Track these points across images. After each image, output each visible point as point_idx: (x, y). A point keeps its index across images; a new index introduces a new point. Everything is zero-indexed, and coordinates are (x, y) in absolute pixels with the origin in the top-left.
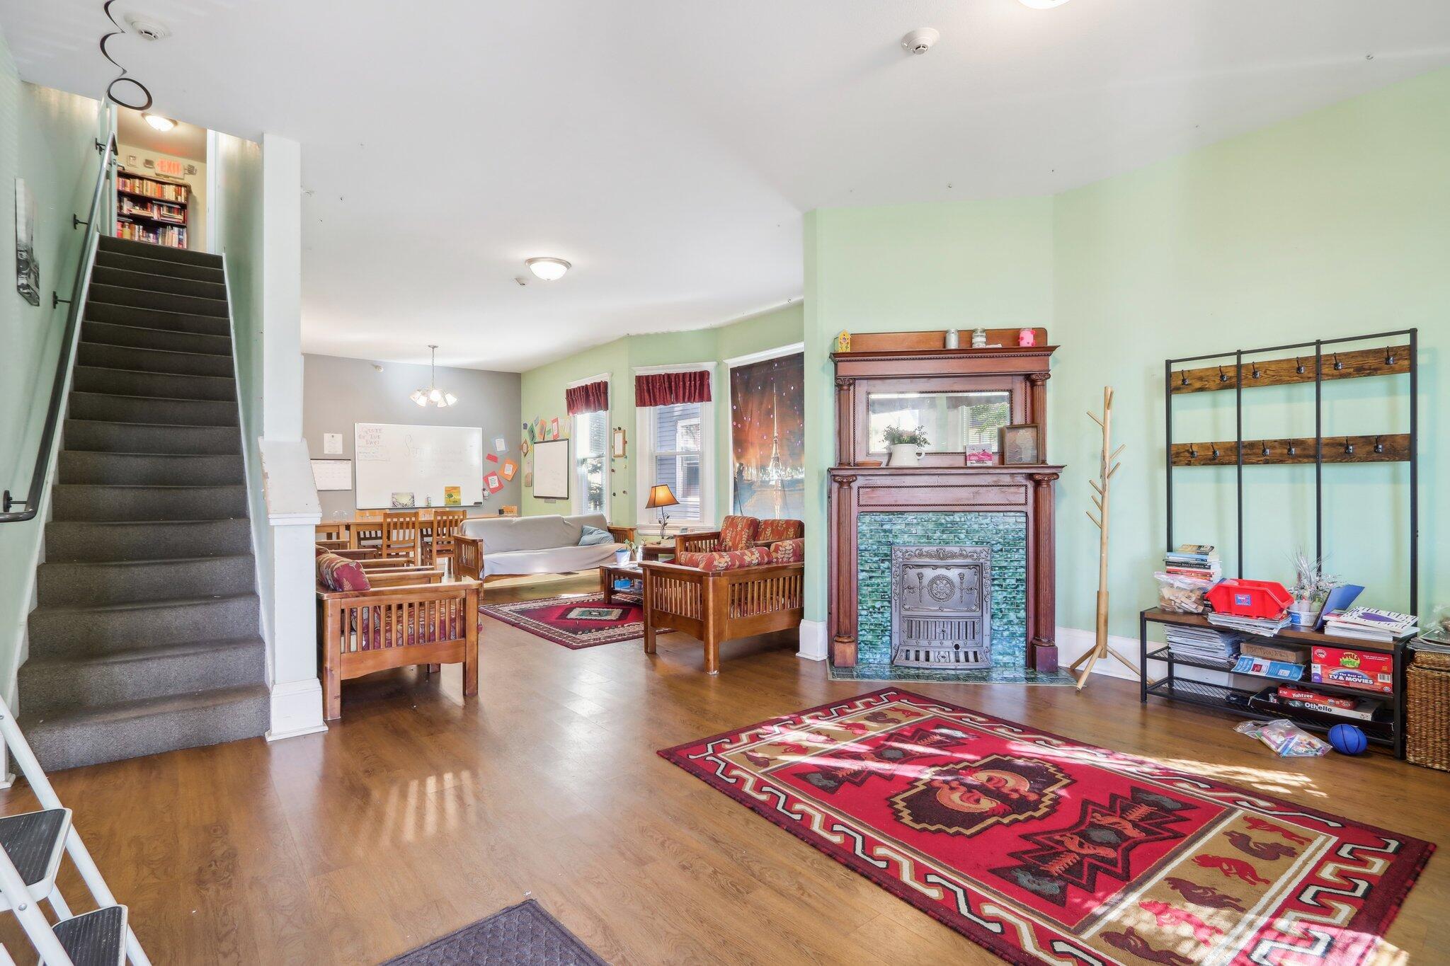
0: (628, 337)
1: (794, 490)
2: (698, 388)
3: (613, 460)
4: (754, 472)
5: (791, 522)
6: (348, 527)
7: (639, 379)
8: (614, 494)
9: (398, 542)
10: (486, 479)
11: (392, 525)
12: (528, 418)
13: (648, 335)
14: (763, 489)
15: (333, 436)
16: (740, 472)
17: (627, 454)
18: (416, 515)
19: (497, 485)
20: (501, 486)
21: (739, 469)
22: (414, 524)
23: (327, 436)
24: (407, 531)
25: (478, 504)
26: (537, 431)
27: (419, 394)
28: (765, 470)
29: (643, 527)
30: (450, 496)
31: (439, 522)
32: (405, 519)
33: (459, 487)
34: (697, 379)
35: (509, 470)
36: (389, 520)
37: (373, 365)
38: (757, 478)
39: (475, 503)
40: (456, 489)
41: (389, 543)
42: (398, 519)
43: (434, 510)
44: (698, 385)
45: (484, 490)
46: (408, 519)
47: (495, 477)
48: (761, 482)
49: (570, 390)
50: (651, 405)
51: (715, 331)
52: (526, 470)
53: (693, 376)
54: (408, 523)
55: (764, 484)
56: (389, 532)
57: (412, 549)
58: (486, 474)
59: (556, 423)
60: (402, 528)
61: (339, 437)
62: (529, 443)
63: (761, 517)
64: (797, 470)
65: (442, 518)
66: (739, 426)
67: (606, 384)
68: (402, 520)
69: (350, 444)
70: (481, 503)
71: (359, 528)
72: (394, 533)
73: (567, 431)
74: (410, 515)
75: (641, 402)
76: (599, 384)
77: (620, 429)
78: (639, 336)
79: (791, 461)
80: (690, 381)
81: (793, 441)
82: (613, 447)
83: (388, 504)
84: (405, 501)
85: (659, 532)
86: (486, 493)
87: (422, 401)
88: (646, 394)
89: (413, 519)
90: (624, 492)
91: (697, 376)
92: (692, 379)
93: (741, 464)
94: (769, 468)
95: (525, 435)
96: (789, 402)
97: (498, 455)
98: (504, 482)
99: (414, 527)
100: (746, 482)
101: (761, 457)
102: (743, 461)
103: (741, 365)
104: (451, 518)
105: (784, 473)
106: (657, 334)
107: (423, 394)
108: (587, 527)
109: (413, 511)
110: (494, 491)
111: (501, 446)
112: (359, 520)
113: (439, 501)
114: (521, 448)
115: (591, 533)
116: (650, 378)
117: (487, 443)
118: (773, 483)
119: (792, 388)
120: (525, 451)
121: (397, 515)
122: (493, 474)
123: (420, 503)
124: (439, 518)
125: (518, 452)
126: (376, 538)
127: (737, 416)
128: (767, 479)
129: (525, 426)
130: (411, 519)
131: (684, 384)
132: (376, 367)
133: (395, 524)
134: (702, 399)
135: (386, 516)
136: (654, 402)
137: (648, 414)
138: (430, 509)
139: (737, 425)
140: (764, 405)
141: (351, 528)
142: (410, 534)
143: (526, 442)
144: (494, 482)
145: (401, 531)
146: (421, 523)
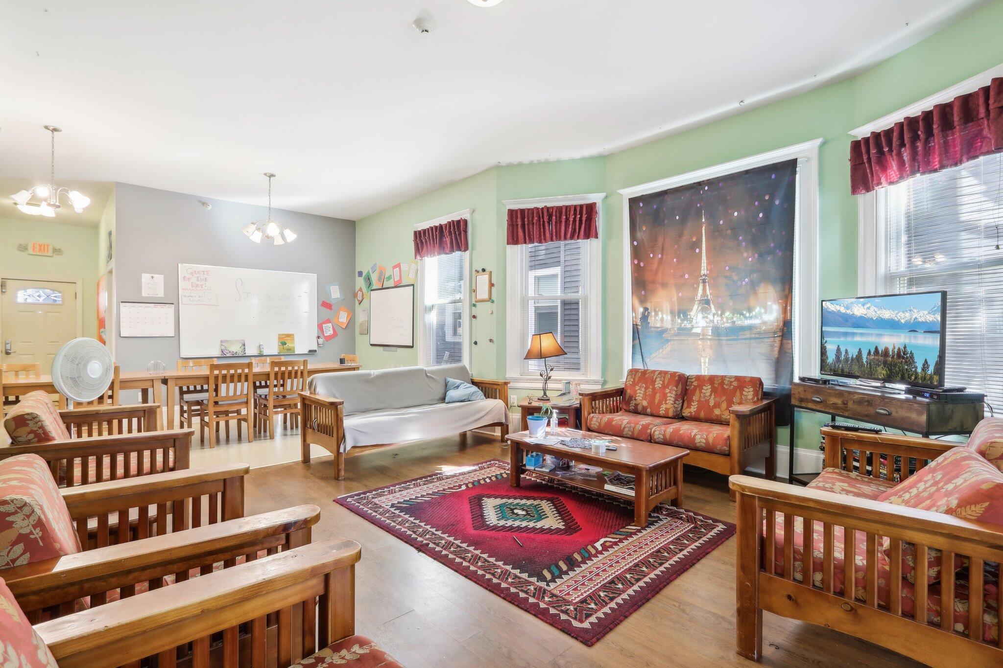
0: (498, 167)
1: (736, 340)
2: (584, 222)
3: (474, 305)
4: (668, 318)
5: (748, 380)
6: (165, 381)
7: (512, 213)
8: (476, 343)
9: (227, 397)
10: (320, 327)
11: (220, 379)
12: (363, 264)
13: (520, 165)
14: (682, 337)
15: (153, 277)
16: (645, 318)
17: (494, 297)
18: (249, 365)
19: (331, 332)
20: (335, 334)
21: (643, 314)
22: (246, 376)
23: (145, 277)
24: (239, 385)
25: (312, 352)
26: (374, 278)
27: (253, 227)
28: (685, 315)
29: (516, 380)
30: (284, 344)
31: (276, 374)
32: (236, 371)
33: (293, 335)
34: (584, 212)
35: (343, 318)
36: (216, 372)
37: (200, 201)
38: (672, 324)
39: (310, 351)
40: (290, 336)
41: (216, 399)
42: (228, 372)
43: (268, 359)
44: (584, 219)
45: (318, 337)
46: (239, 371)
47: (330, 325)
48: (679, 329)
49: (420, 232)
50: (525, 243)
51: (603, 158)
52: (361, 318)
53: (578, 209)
54: (240, 376)
55: (684, 332)
56: (217, 386)
57: (244, 405)
58: (320, 322)
59: (398, 269)
60: (232, 381)
61: (159, 278)
62: (365, 290)
63: (689, 371)
64: (742, 314)
65: (280, 368)
66: (642, 264)
67: (466, 222)
68: (232, 372)
69: (172, 286)
70: (315, 351)
71: (181, 383)
72: (223, 387)
73: (412, 276)
74: (241, 366)
75: (513, 239)
76: (458, 222)
77: (484, 270)
78: (510, 166)
79: (731, 304)
80: (575, 214)
81: (736, 278)
82: (475, 291)
83: (217, 353)
84: (236, 348)
85: (540, 385)
86: (321, 341)
87: (257, 237)
88: (520, 230)
89: (246, 371)
90: (491, 340)
91: (584, 209)
92: (578, 212)
93: (646, 309)
94: (693, 313)
95: (360, 283)
96: (729, 231)
97: (333, 302)
98: (338, 330)
99: (246, 380)
100: (652, 329)
101: (680, 300)
102: (649, 305)
103: (644, 193)
104: (290, 368)
105: (719, 318)
106: (531, 164)
107: (258, 229)
108: (451, 380)
109: (246, 361)
110: (328, 338)
111: (335, 293)
112: (181, 373)
113: (272, 348)
114: (355, 295)
115: (458, 387)
116: (526, 212)
117: (321, 289)
118: (698, 330)
119: (736, 214)
120: (360, 299)
121: (228, 367)
122: (328, 321)
123: (251, 350)
124: (276, 369)
125: (353, 298)
126: (202, 391)
127: (637, 253)
128: (689, 326)
129: (360, 274)
130: (243, 370)
131: (567, 219)
132: (204, 204)
133: (224, 377)
134: (587, 236)
135: (213, 367)
136: (528, 239)
137: (520, 252)
138: (263, 358)
139: (639, 263)
140: (685, 238)
141: (169, 383)
142: (243, 388)
143: (361, 290)
144: (329, 330)
145: (232, 385)
146: (256, 375)
